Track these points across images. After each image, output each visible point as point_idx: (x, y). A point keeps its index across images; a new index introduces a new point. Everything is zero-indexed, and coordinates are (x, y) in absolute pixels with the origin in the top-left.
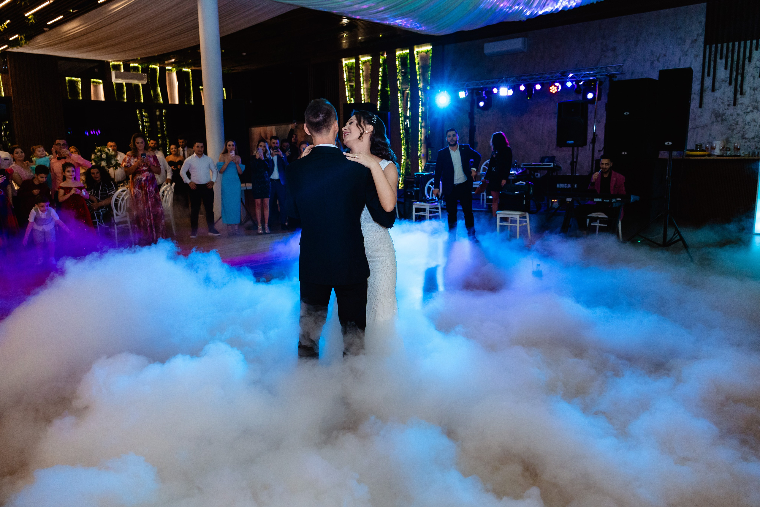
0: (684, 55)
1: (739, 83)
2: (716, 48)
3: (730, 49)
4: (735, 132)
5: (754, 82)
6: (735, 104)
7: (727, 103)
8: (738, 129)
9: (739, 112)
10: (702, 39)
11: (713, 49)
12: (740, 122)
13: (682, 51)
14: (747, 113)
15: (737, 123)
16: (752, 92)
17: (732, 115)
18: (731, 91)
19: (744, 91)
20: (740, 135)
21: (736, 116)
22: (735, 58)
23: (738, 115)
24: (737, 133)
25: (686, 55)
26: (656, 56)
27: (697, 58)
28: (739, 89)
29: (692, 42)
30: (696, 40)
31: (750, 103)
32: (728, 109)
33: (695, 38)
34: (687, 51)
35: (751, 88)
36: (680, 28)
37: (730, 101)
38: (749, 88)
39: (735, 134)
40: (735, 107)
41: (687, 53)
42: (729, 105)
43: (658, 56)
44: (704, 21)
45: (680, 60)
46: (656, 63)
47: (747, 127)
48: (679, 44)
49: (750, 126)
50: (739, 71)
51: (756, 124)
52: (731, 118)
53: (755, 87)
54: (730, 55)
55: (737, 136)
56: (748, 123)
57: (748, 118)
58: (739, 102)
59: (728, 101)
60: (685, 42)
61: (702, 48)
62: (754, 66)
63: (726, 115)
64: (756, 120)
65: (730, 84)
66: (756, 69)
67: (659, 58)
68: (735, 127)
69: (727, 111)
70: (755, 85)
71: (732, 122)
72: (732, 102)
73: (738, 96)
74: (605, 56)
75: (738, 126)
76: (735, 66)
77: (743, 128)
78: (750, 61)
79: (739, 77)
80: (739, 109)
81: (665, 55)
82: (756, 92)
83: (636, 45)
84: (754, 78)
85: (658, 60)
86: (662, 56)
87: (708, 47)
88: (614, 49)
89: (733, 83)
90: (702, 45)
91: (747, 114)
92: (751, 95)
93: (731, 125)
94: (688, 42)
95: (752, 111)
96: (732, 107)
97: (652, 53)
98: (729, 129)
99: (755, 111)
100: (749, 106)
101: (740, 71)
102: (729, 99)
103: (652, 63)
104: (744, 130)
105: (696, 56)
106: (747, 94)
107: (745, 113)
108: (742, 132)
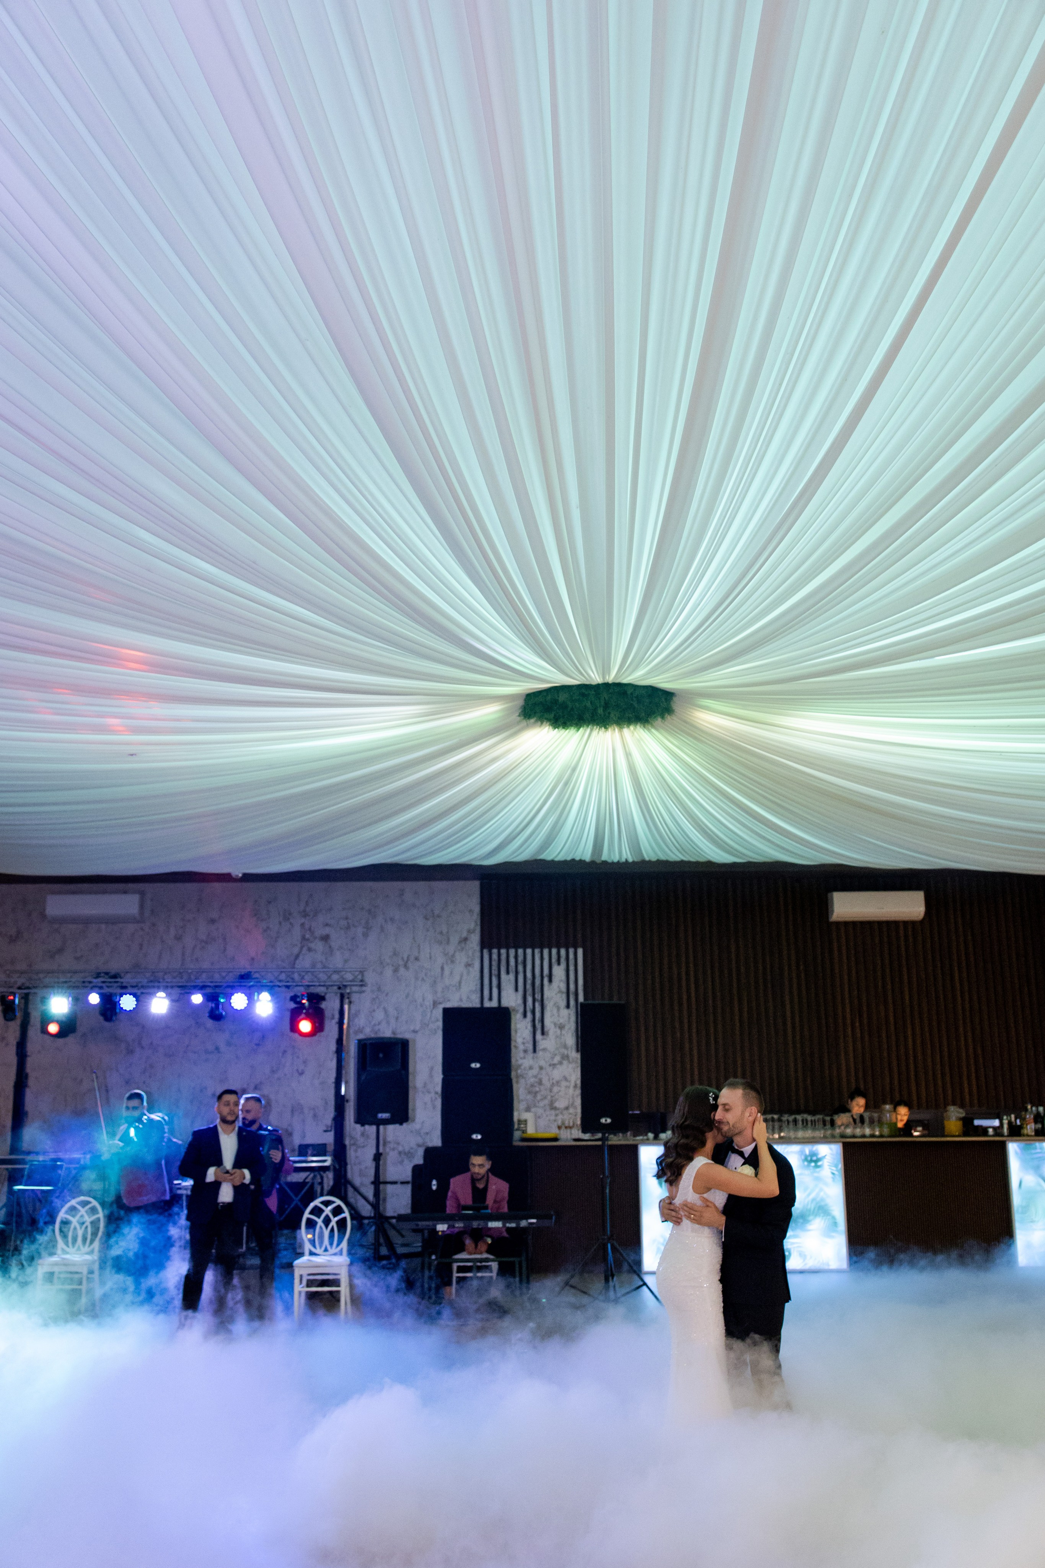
0: (449, 962)
1: (538, 1015)
2: (499, 955)
3: (520, 959)
4: (539, 1097)
5: (559, 1016)
6: (535, 1051)
7: (521, 1047)
8: (543, 1092)
9: (542, 1063)
10: (475, 938)
11: (495, 957)
12: (545, 1081)
13: (446, 954)
14: (553, 1066)
15: (540, 1083)
16: (559, 1031)
17: (531, 1068)
18: (526, 1028)
19: (546, 1029)
20: (546, 1102)
21: (538, 1069)
22: (529, 975)
23: (541, 1068)
24: (542, 1100)
25: (452, 962)
26: (403, 958)
27: (471, 969)
28: (538, 1026)
29: (460, 942)
30: (466, 939)
31: (557, 1049)
32: (524, 1058)
33: (465, 935)
34: (453, 956)
35: (555, 1024)
36: (439, 916)
37: (526, 1045)
38: (553, 1026)
39: (538, 1102)
40: (535, 1055)
41: (454, 959)
42: (525, 1051)
43: (405, 959)
44: (477, 909)
45: (442, 969)
46: (402, 970)
47: (555, 1089)
48: (440, 943)
49: (559, 1088)
50: (536, 996)
51: (568, 1084)
52: (531, 1073)
53: (561, 1024)
54: (520, 968)
55: (542, 1104)
56: (558, 1082)
57: (557, 1074)
58: (541, 1047)
59: (523, 1043)
60: (449, 939)
61: (478, 954)
62: (558, 990)
63: (522, 1067)
64: (568, 1077)
65: (525, 1016)
66: (559, 995)
67: (407, 962)
68: (537, 1089)
69: (524, 1061)
70: (561, 1021)
71: (532, 1080)
72: (530, 1047)
73: (539, 1036)
74: (310, 950)
75: (542, 1087)
76: (529, 986)
77: (551, 1091)
78: (550, 981)
79: (537, 1005)
80: (543, 1058)
81: (417, 959)
82: (563, 1032)
83: (365, 935)
84: (558, 1008)
85: (406, 966)
86: (412, 958)
87: (485, 952)
88: (326, 938)
89: (529, 1015)
90: (478, 948)
91: (553, 1068)
92: (557, 1037)
93: (532, 1086)
94: (455, 940)
95: (561, 1063)
96: (530, 1054)
97: (395, 954)
98: (530, 1092)
99: (565, 1062)
100: (556, 1055)
101: (538, 996)
102: (525, 1041)
103: (396, 970)
104: (552, 1094)
105: (468, 965)
106: (551, 1033)
107: (550, 1065)
108: (549, 1097)
